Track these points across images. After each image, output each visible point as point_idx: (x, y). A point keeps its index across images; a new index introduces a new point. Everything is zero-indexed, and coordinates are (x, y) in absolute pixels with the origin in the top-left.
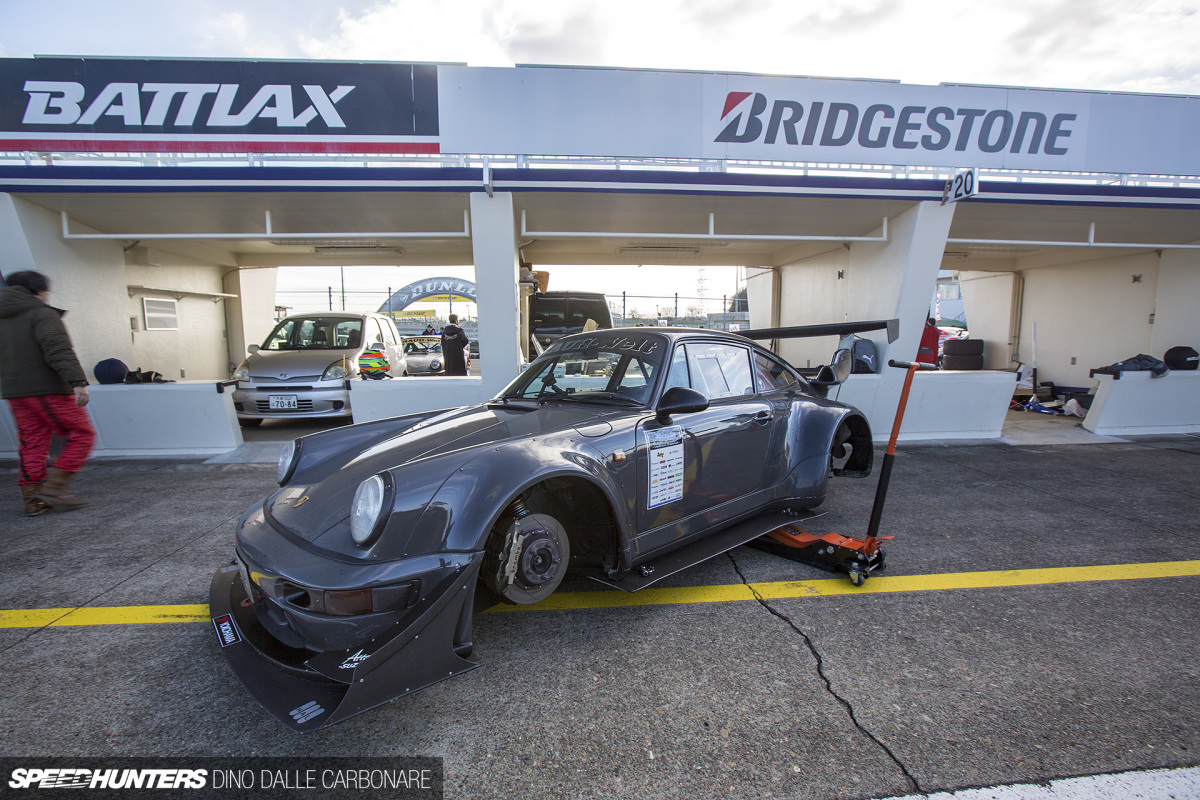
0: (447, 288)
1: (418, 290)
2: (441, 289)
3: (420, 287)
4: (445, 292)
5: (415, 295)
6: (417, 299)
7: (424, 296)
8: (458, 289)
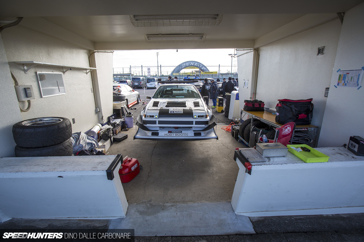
0: (193, 64)
1: (184, 65)
2: (191, 65)
3: (185, 64)
4: (192, 66)
5: (183, 67)
6: (184, 68)
7: (186, 67)
8: (195, 65)
